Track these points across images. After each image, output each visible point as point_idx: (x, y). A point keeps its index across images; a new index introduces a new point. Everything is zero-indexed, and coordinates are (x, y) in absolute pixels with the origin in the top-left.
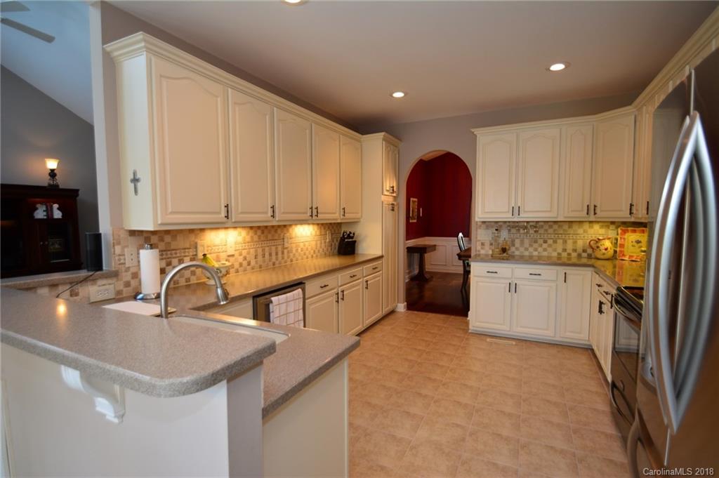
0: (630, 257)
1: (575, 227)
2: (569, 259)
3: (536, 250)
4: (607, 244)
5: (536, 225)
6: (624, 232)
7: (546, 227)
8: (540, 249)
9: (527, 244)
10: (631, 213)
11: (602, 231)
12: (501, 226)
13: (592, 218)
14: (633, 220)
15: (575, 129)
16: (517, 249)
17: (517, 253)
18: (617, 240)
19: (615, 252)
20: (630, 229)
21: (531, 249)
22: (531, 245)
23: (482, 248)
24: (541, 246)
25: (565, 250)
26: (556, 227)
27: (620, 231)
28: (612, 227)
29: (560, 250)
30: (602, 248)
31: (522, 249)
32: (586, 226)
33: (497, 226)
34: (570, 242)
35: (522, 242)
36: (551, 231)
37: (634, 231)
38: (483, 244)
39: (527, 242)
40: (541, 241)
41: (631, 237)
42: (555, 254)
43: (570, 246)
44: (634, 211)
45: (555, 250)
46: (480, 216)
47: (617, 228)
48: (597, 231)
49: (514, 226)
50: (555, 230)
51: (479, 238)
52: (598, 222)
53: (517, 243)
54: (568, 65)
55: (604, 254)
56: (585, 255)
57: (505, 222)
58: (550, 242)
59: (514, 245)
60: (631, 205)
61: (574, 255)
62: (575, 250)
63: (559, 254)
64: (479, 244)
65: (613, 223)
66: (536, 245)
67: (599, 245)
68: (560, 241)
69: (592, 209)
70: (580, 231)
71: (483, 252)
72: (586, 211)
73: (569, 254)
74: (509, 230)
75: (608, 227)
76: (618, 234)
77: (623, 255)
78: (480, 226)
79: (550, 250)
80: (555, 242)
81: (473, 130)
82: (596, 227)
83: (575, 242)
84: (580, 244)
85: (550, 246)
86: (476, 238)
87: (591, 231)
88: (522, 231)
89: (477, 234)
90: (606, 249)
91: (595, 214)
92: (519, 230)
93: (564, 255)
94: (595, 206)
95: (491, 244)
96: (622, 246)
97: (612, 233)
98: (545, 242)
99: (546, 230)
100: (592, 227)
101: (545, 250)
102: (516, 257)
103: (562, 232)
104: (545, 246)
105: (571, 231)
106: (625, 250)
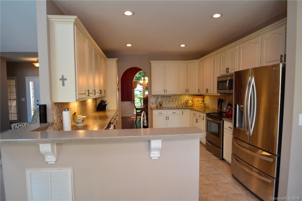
0: (196, 105)
1: (181, 96)
2: (179, 107)
3: (170, 105)
4: (191, 101)
5: (169, 96)
6: (194, 98)
7: (173, 96)
8: (171, 104)
9: (167, 103)
10: (199, 92)
11: (188, 97)
12: (158, 97)
13: (187, 93)
14: (199, 94)
15: (182, 64)
16: (164, 105)
17: (164, 106)
18: (192, 100)
19: (192, 104)
20: (196, 97)
21: (168, 104)
22: (168, 103)
23: (152, 105)
24: (171, 103)
25: (178, 104)
26: (175, 96)
27: (193, 97)
28: (191, 96)
29: (177, 104)
30: (189, 103)
31: (165, 105)
32: (184, 96)
33: (157, 96)
34: (180, 101)
35: (165, 102)
36: (174, 98)
37: (197, 97)
38: (152, 103)
39: (167, 102)
40: (171, 102)
41: (196, 99)
42: (175, 106)
43: (180, 103)
44: (200, 91)
45: (175, 104)
46: (153, 93)
47: (192, 96)
48: (187, 98)
49: (163, 96)
50: (175, 98)
51: (151, 101)
52: (187, 95)
53: (164, 102)
54: (186, 45)
55: (190, 105)
56: (184, 105)
57: (160, 95)
58: (174, 101)
59: (163, 103)
60: (199, 90)
61: (181, 106)
62: (181, 104)
63: (177, 106)
64: (151, 103)
65: (191, 95)
66: (170, 103)
67: (189, 102)
68: (177, 101)
69: (187, 91)
70: (182, 98)
71: (152, 106)
72: (185, 91)
73: (180, 106)
74: (161, 98)
75: (190, 96)
76: (192, 98)
77: (194, 105)
78: (151, 97)
79: (174, 104)
80: (175, 102)
81: (150, 61)
82: (187, 96)
83: (181, 102)
84: (182, 102)
85: (174, 103)
86: (150, 101)
87: (185, 98)
88: (165, 98)
89: (150, 100)
90: (190, 103)
91: (188, 92)
92: (164, 98)
93: (178, 106)
94: (188, 90)
95: (155, 103)
96: (194, 102)
97: (191, 98)
98: (172, 102)
99: (173, 98)
100: (185, 96)
101: (173, 104)
102: (164, 108)
103: (177, 98)
104: (172, 103)
105: (180, 98)
106: (195, 103)
